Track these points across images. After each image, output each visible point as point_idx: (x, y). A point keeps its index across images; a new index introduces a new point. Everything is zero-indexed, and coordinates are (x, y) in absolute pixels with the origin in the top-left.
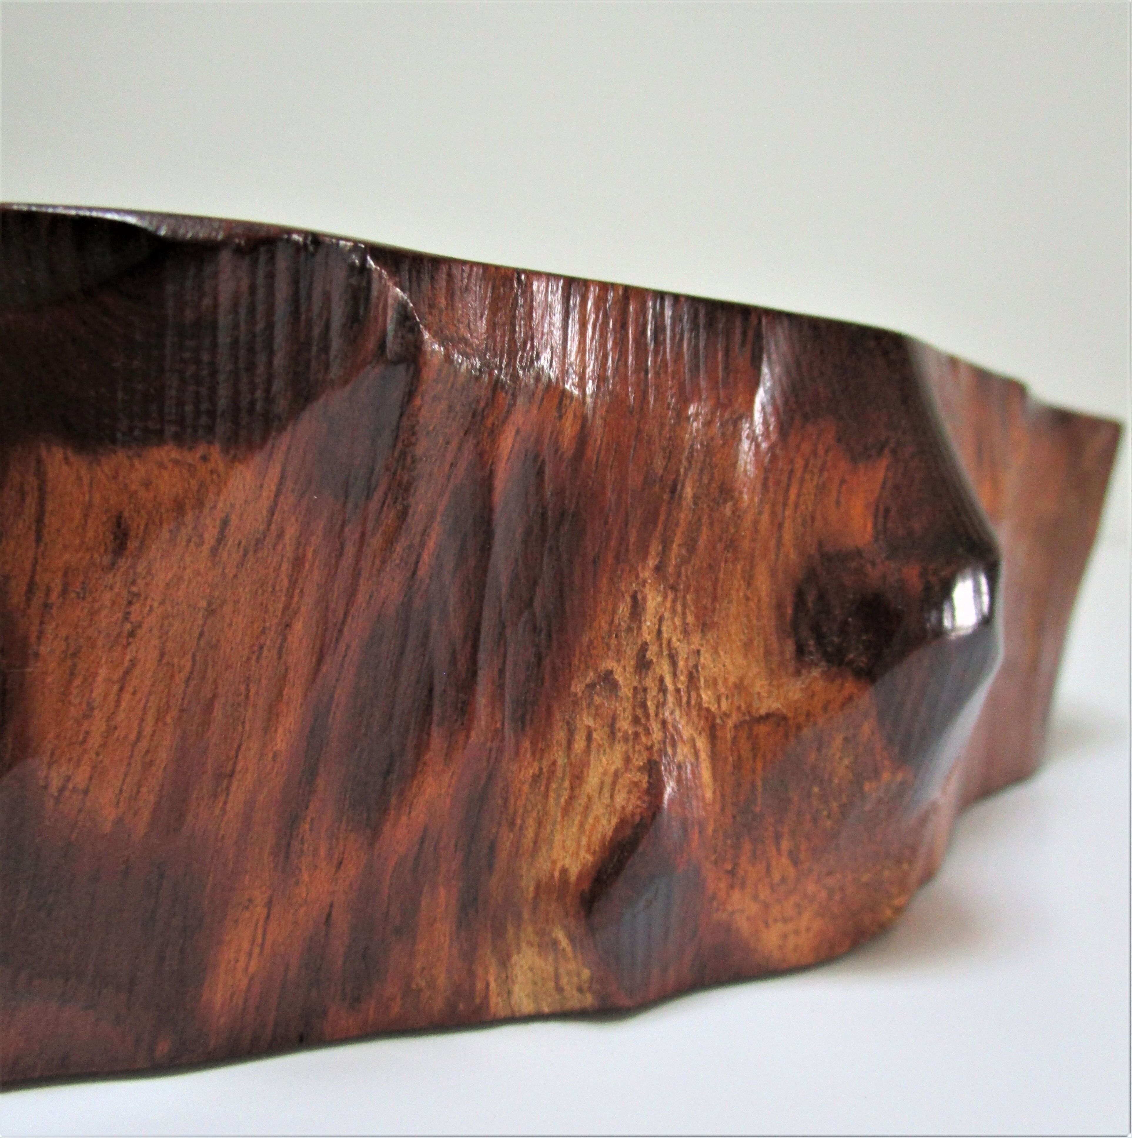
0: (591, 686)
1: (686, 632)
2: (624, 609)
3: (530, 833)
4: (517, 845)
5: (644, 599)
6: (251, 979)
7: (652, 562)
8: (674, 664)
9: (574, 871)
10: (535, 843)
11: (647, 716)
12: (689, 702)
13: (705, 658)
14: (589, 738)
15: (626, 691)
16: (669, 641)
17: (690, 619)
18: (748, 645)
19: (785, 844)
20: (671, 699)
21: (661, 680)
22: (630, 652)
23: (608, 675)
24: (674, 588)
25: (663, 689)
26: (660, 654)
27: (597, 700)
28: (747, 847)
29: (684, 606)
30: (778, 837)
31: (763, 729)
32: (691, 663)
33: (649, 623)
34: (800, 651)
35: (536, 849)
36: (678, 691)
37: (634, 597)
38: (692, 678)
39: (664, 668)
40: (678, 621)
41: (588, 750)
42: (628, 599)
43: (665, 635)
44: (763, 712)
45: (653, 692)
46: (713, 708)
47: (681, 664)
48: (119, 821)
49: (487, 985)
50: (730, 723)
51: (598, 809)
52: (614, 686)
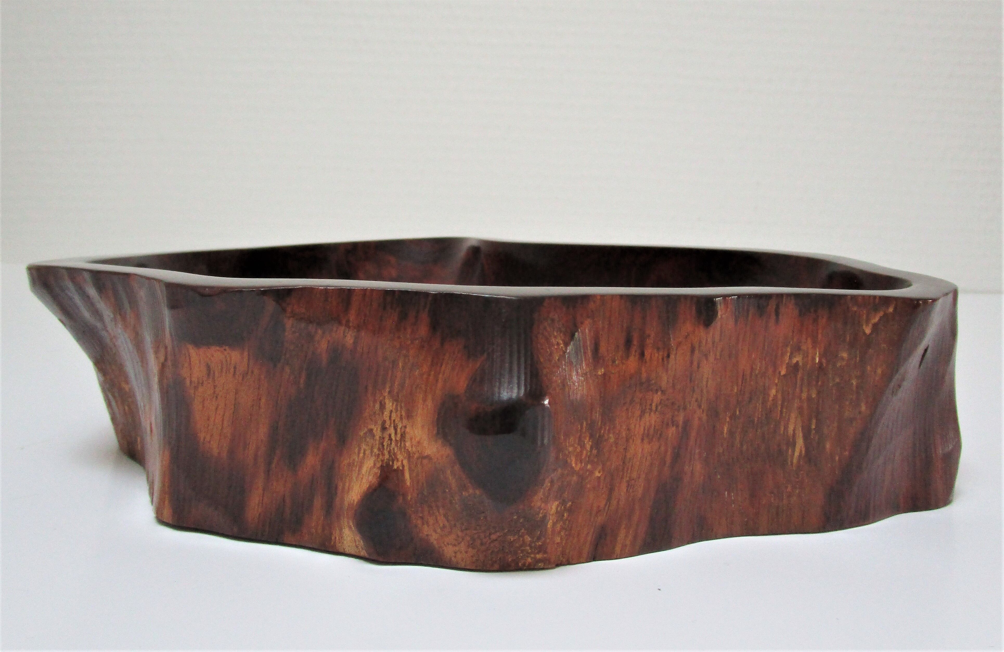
0: (365, 434)
1: (401, 418)
2: (377, 406)
3: (347, 485)
4: (343, 488)
5: (385, 403)
6: (260, 514)
7: (387, 390)
8: (396, 429)
9: (356, 501)
10: (349, 488)
11: (383, 449)
12: (400, 446)
13: (408, 430)
14: (364, 453)
15: (377, 437)
16: (394, 421)
17: (403, 414)
18: (423, 427)
19: (441, 511)
20: (393, 444)
21: (390, 435)
22: (380, 422)
23: (371, 430)
24: (397, 401)
25: (390, 439)
26: (390, 426)
27: (368, 440)
28: (426, 509)
29: (401, 408)
30: (438, 507)
31: (425, 461)
32: (403, 430)
33: (386, 413)
34: (438, 433)
35: (348, 492)
36: (396, 440)
37: (381, 403)
38: (403, 436)
39: (392, 431)
40: (399, 413)
41: (364, 457)
42: (378, 403)
43: (393, 419)
44: (426, 454)
45: (386, 439)
46: (410, 450)
47: (399, 430)
48: (219, 453)
49: (336, 538)
50: (416, 456)
51: (364, 481)
52: (374, 436)
